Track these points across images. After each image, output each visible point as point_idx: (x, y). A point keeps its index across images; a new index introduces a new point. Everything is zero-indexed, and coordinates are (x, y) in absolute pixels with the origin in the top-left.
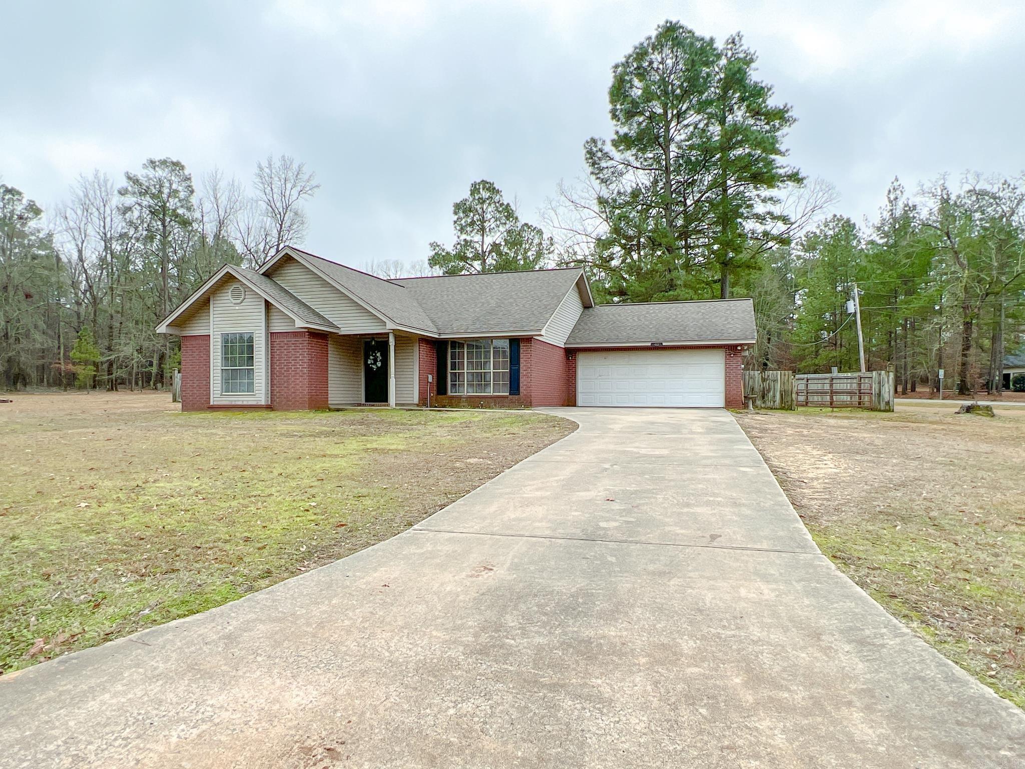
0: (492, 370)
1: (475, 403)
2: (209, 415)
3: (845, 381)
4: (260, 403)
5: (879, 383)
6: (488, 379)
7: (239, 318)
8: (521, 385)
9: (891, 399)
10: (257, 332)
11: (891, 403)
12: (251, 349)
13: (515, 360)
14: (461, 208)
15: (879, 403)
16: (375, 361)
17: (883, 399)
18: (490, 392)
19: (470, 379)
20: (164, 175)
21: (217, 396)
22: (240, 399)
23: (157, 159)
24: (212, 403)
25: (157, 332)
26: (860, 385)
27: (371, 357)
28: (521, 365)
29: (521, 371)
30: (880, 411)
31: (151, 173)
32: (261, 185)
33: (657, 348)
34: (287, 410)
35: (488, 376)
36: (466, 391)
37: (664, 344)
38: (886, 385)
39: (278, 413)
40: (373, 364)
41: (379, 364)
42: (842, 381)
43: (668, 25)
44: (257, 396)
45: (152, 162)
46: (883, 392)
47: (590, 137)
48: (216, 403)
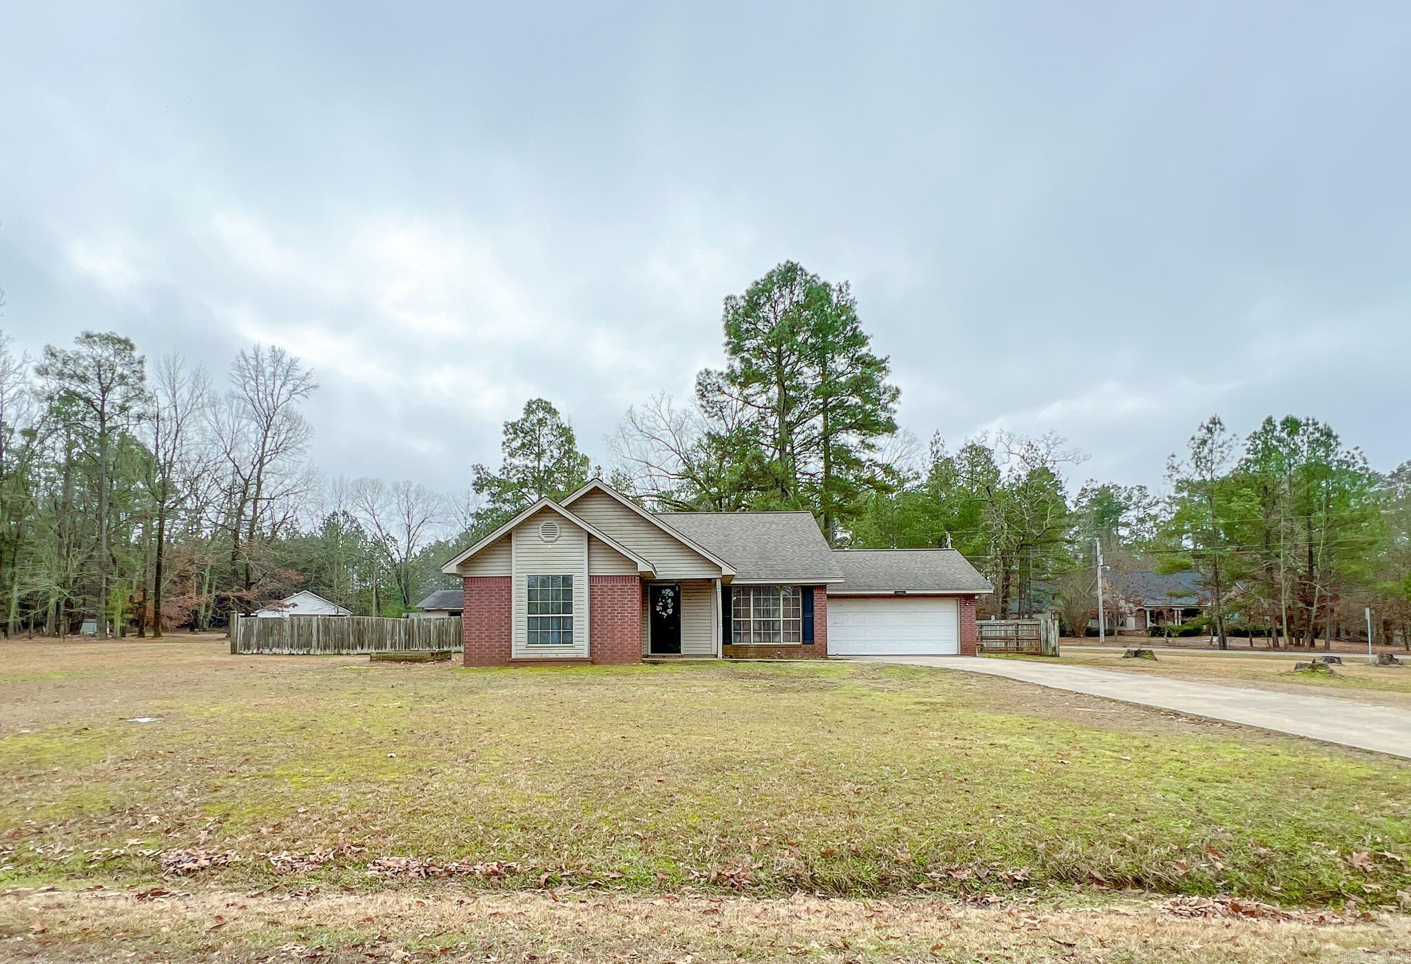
0: (782, 619)
1: (764, 653)
2: (511, 671)
3: (998, 628)
4: (580, 656)
5: (1047, 630)
6: (777, 627)
7: (553, 558)
8: (815, 634)
9: (1057, 645)
10: (577, 574)
11: (1057, 648)
12: (568, 594)
13: (808, 607)
14: (514, 429)
15: (1047, 649)
16: (665, 608)
17: (1050, 645)
18: (780, 641)
19: (757, 627)
20: (106, 354)
21: (520, 646)
22: (554, 651)
23: (96, 332)
24: (514, 656)
25: (443, 572)
26: (1017, 631)
27: (661, 604)
28: (815, 613)
29: (815, 619)
30: (1049, 656)
31: (84, 350)
32: (240, 378)
33: (900, 596)
34: (612, 663)
35: (777, 624)
36: (754, 641)
37: (907, 592)
38: (1053, 632)
39: (602, 667)
40: (662, 611)
41: (670, 611)
42: (994, 628)
43: (789, 265)
44: (576, 648)
45: (88, 336)
46: (1050, 638)
47: (704, 368)
48: (519, 656)
